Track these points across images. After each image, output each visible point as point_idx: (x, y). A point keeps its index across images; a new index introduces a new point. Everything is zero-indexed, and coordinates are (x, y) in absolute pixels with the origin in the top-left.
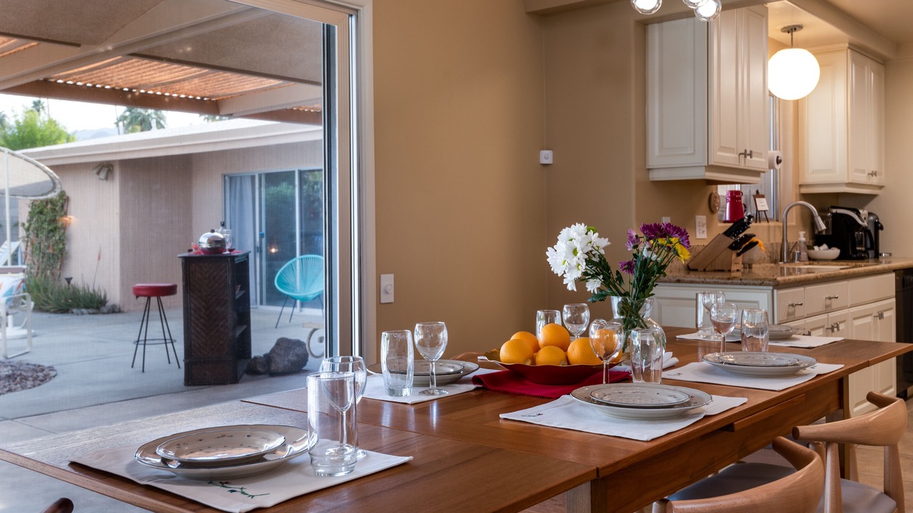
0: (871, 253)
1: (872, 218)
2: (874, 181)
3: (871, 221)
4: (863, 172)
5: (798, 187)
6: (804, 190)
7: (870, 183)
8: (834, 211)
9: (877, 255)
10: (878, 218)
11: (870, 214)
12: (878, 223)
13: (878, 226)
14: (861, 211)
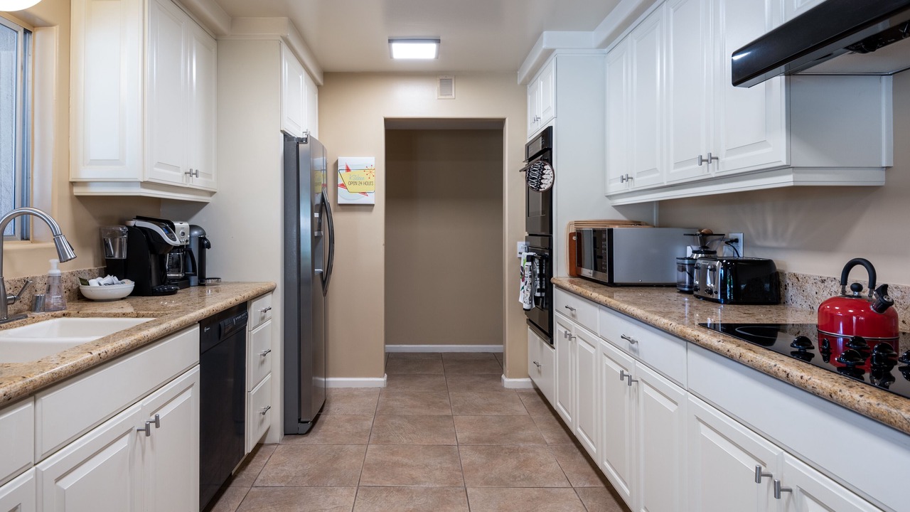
0: (194, 280)
1: (196, 233)
2: (196, 183)
3: (195, 237)
4: (177, 168)
5: (67, 185)
6: (79, 191)
7: (188, 186)
8: (132, 223)
9: (202, 282)
10: (204, 234)
11: (192, 227)
12: (205, 239)
13: (203, 244)
14: (177, 224)
